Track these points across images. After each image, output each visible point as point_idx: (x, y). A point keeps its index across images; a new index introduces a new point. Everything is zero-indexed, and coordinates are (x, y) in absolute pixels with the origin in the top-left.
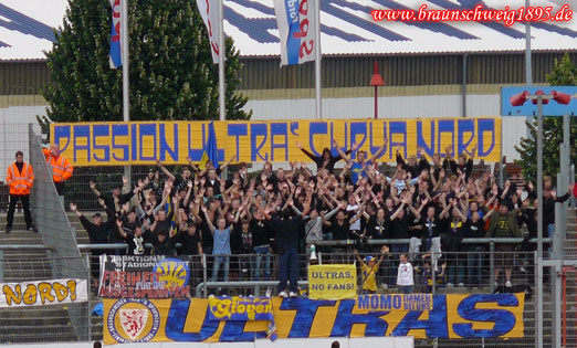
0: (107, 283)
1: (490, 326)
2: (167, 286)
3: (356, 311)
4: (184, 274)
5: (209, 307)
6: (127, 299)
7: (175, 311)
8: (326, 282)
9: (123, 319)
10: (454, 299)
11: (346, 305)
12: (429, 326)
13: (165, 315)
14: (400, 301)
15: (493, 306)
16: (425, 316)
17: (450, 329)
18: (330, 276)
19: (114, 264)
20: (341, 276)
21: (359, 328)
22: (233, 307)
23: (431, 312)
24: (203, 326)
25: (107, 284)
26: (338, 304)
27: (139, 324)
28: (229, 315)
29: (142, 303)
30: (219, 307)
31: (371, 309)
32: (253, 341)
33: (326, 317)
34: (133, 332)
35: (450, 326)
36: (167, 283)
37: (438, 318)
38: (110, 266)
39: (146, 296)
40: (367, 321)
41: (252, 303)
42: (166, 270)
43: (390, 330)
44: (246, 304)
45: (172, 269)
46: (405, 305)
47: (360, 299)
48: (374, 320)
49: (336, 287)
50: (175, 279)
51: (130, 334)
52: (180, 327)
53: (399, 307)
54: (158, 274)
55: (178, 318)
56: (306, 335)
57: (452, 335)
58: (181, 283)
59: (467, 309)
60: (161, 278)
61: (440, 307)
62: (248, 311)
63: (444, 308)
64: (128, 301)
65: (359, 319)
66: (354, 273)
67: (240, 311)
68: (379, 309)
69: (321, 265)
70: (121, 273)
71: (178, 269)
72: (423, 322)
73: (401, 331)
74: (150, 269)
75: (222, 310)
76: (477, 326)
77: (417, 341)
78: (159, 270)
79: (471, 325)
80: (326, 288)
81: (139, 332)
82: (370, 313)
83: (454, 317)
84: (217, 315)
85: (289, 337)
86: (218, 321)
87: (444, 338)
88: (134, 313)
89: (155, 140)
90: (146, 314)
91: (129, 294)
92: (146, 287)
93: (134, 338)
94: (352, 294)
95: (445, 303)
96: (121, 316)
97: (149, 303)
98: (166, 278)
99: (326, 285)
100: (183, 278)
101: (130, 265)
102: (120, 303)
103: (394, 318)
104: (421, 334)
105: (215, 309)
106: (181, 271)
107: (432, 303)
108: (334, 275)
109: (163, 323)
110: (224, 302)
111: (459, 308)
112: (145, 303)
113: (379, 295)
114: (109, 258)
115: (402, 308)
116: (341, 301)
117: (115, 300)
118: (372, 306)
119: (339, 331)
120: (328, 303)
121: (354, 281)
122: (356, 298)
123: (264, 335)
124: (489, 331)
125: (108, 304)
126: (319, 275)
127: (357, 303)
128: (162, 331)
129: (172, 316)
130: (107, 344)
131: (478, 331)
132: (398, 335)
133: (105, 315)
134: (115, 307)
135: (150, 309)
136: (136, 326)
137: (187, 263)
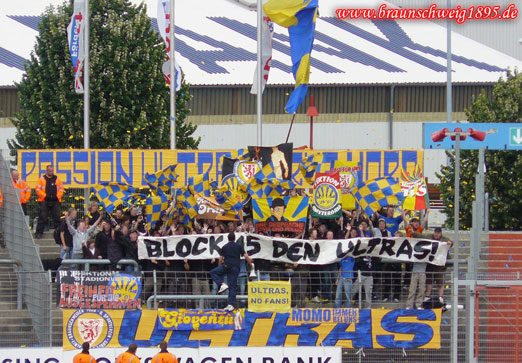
0: (67, 294)
1: (410, 338)
2: (120, 299)
3: (290, 323)
4: (136, 288)
5: (158, 318)
6: (85, 309)
7: (127, 321)
8: (264, 297)
9: (81, 328)
10: (378, 314)
11: (282, 319)
12: (355, 337)
13: (118, 324)
14: (329, 314)
15: (413, 320)
16: (351, 329)
17: (374, 341)
18: (267, 291)
19: (73, 278)
20: (278, 291)
21: (292, 338)
22: (180, 318)
23: (357, 325)
24: (152, 335)
25: (67, 296)
26: (274, 316)
27: (95, 333)
28: (176, 325)
29: (97, 313)
30: (168, 317)
31: (303, 322)
32: (197, 347)
33: (263, 327)
34: (90, 339)
35: (374, 337)
36: (120, 295)
37: (364, 330)
38: (69, 280)
39: (100, 308)
40: (300, 332)
41: (197, 315)
42: (120, 284)
43: (320, 340)
44: (191, 316)
45: (125, 284)
46: (334, 318)
47: (294, 312)
48: (307, 331)
49: (272, 301)
50: (128, 292)
52: (132, 334)
53: (329, 319)
54: (113, 288)
55: (131, 327)
56: (245, 344)
57: (376, 345)
58: (133, 296)
59: (390, 323)
60: (115, 292)
61: (366, 320)
62: (193, 322)
63: (369, 321)
64: (85, 312)
65: (292, 330)
67: (186, 322)
68: (311, 322)
70: (80, 286)
71: (131, 284)
72: (350, 333)
73: (331, 341)
74: (106, 283)
75: (170, 320)
76: (398, 337)
77: (343, 350)
78: (114, 284)
79: (393, 337)
80: (264, 302)
81: (95, 339)
82: (302, 325)
83: (377, 329)
84: (165, 325)
85: (230, 345)
86: (166, 331)
87: (369, 348)
88: (91, 322)
89: (112, 166)
90: (101, 323)
91: (87, 305)
92: (102, 299)
94: (287, 308)
95: (370, 317)
96: (79, 325)
97: (104, 313)
98: (120, 292)
99: (264, 300)
100: (135, 291)
101: (88, 279)
102: (78, 314)
103: (324, 330)
104: (349, 344)
105: (164, 319)
106: (134, 285)
107: (358, 316)
108: (271, 291)
109: (117, 332)
110: (171, 313)
111: (382, 321)
112: (101, 313)
113: (311, 309)
114: (69, 274)
115: (332, 321)
116: (277, 314)
117: (74, 311)
118: (305, 319)
119: (275, 340)
120: (266, 316)
121: (289, 296)
122: (290, 312)
123: (207, 343)
124: (409, 343)
125: (67, 313)
126: (258, 290)
127: (291, 316)
128: (115, 339)
129: (125, 325)
130: (66, 350)
131: (399, 342)
132: (328, 345)
133: (65, 324)
134: (74, 317)
135: (105, 319)
136: (93, 334)
137: (139, 278)
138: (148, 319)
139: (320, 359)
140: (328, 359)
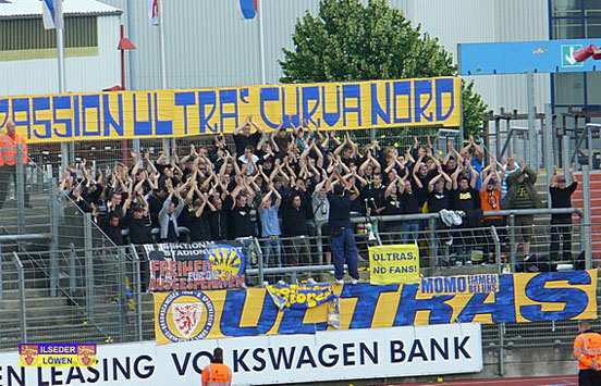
0: (157, 274)
1: (560, 307)
2: (221, 276)
3: (420, 296)
4: (238, 261)
6: (180, 291)
7: (230, 304)
8: (387, 264)
9: (175, 315)
10: (522, 279)
11: (410, 291)
12: (495, 309)
13: (219, 308)
14: (464, 283)
15: (564, 284)
16: (490, 300)
17: (518, 313)
18: (392, 257)
19: (162, 253)
20: (403, 257)
21: (422, 315)
22: (293, 297)
23: (496, 295)
24: (260, 320)
25: (157, 276)
26: (400, 289)
27: (192, 320)
28: (289, 305)
29: (194, 295)
31: (435, 294)
32: (314, 333)
33: (388, 304)
34: (186, 329)
35: (517, 309)
36: (220, 272)
37: (505, 301)
38: (158, 256)
39: (198, 289)
40: (432, 307)
41: (312, 292)
42: (219, 257)
43: (455, 316)
44: (306, 293)
45: (225, 256)
46: (470, 287)
47: (424, 282)
48: (439, 306)
49: (398, 270)
50: (229, 268)
51: (182, 332)
52: (236, 321)
53: (464, 290)
54: (211, 262)
55: (235, 311)
56: (370, 327)
57: (520, 319)
58: (235, 272)
59: (534, 290)
60: (214, 267)
61: (507, 287)
62: (309, 300)
63: (511, 289)
64: (181, 295)
65: (422, 305)
66: (416, 254)
67: (301, 301)
68: (443, 293)
69: (381, 246)
70: (172, 263)
71: (232, 257)
72: (490, 305)
73: (467, 316)
74: (202, 257)
76: (546, 307)
77: (484, 327)
78: (212, 258)
79: (540, 307)
80: (388, 272)
81: (193, 328)
82: (434, 297)
83: (521, 299)
85: (350, 328)
87: (512, 324)
88: (187, 308)
90: (200, 308)
91: (182, 287)
92: (199, 277)
93: (187, 336)
94: (414, 278)
95: (512, 285)
96: (174, 311)
97: (203, 295)
98: (219, 267)
99: (388, 268)
100: (237, 266)
101: (180, 253)
102: (172, 298)
103: (458, 303)
104: (488, 319)
106: (236, 258)
107: (498, 284)
108: (395, 256)
109: (218, 318)
110: (282, 291)
111: (526, 290)
112: (199, 295)
113: (443, 278)
114: (156, 247)
115: (467, 291)
116: (404, 285)
117: (167, 294)
118: (437, 291)
119: (403, 319)
120: (391, 288)
121: (416, 263)
122: (420, 282)
123: (324, 326)
124: (560, 314)
125: (159, 298)
126: (379, 258)
127: (420, 287)
128: (216, 327)
129: (228, 309)
130: (160, 344)
131: (548, 313)
132: (464, 321)
133: (156, 312)
134: (167, 302)
135: (204, 302)
136: (190, 323)
137: (240, 248)
138: (254, 299)
139: (456, 339)
140: (467, 338)
